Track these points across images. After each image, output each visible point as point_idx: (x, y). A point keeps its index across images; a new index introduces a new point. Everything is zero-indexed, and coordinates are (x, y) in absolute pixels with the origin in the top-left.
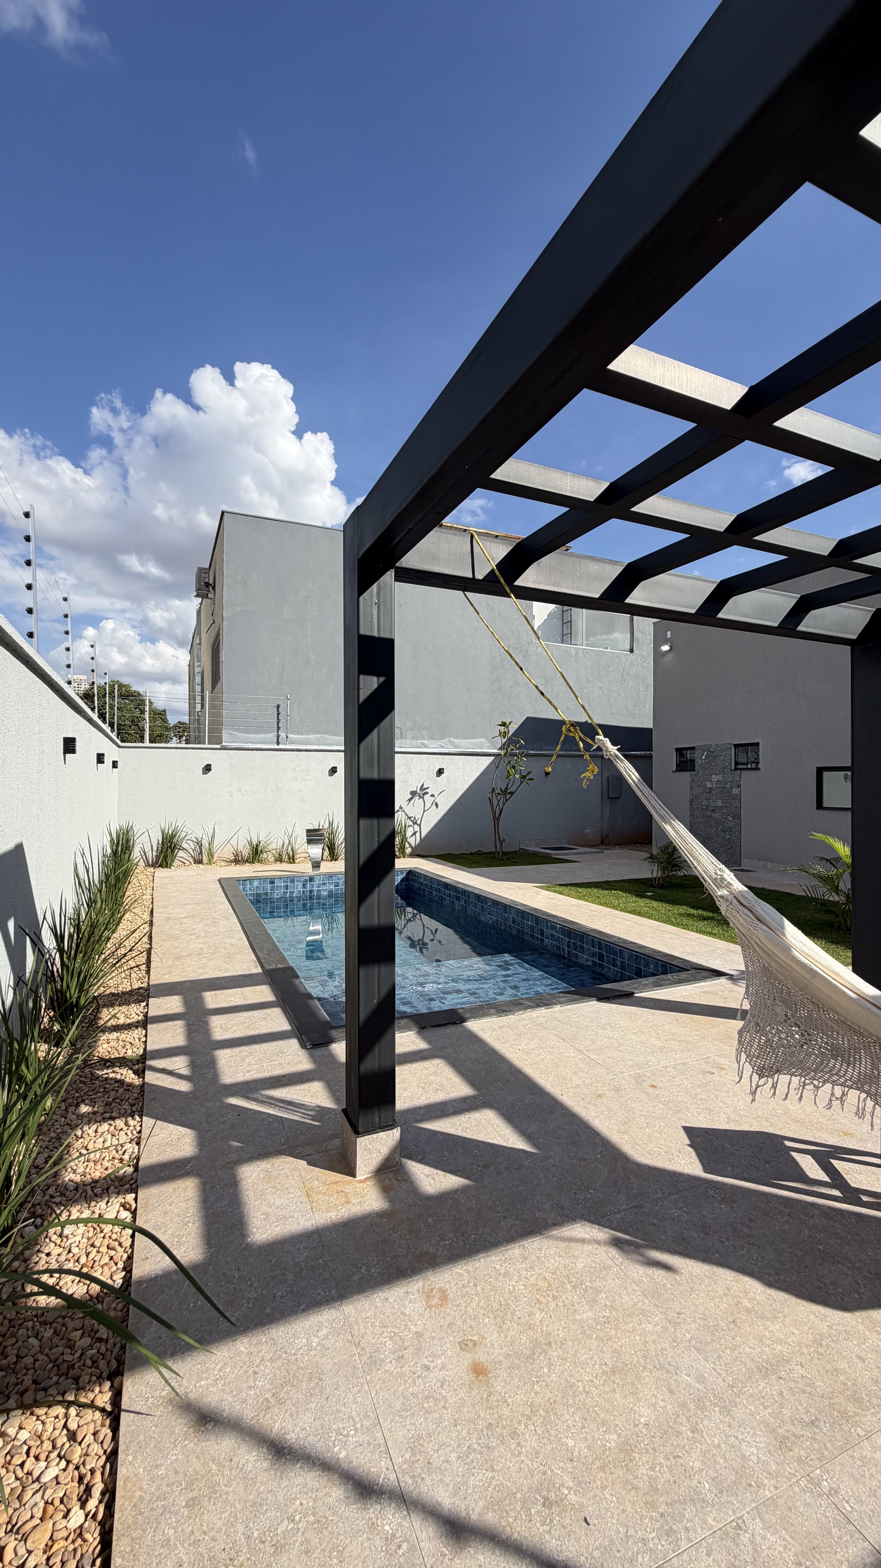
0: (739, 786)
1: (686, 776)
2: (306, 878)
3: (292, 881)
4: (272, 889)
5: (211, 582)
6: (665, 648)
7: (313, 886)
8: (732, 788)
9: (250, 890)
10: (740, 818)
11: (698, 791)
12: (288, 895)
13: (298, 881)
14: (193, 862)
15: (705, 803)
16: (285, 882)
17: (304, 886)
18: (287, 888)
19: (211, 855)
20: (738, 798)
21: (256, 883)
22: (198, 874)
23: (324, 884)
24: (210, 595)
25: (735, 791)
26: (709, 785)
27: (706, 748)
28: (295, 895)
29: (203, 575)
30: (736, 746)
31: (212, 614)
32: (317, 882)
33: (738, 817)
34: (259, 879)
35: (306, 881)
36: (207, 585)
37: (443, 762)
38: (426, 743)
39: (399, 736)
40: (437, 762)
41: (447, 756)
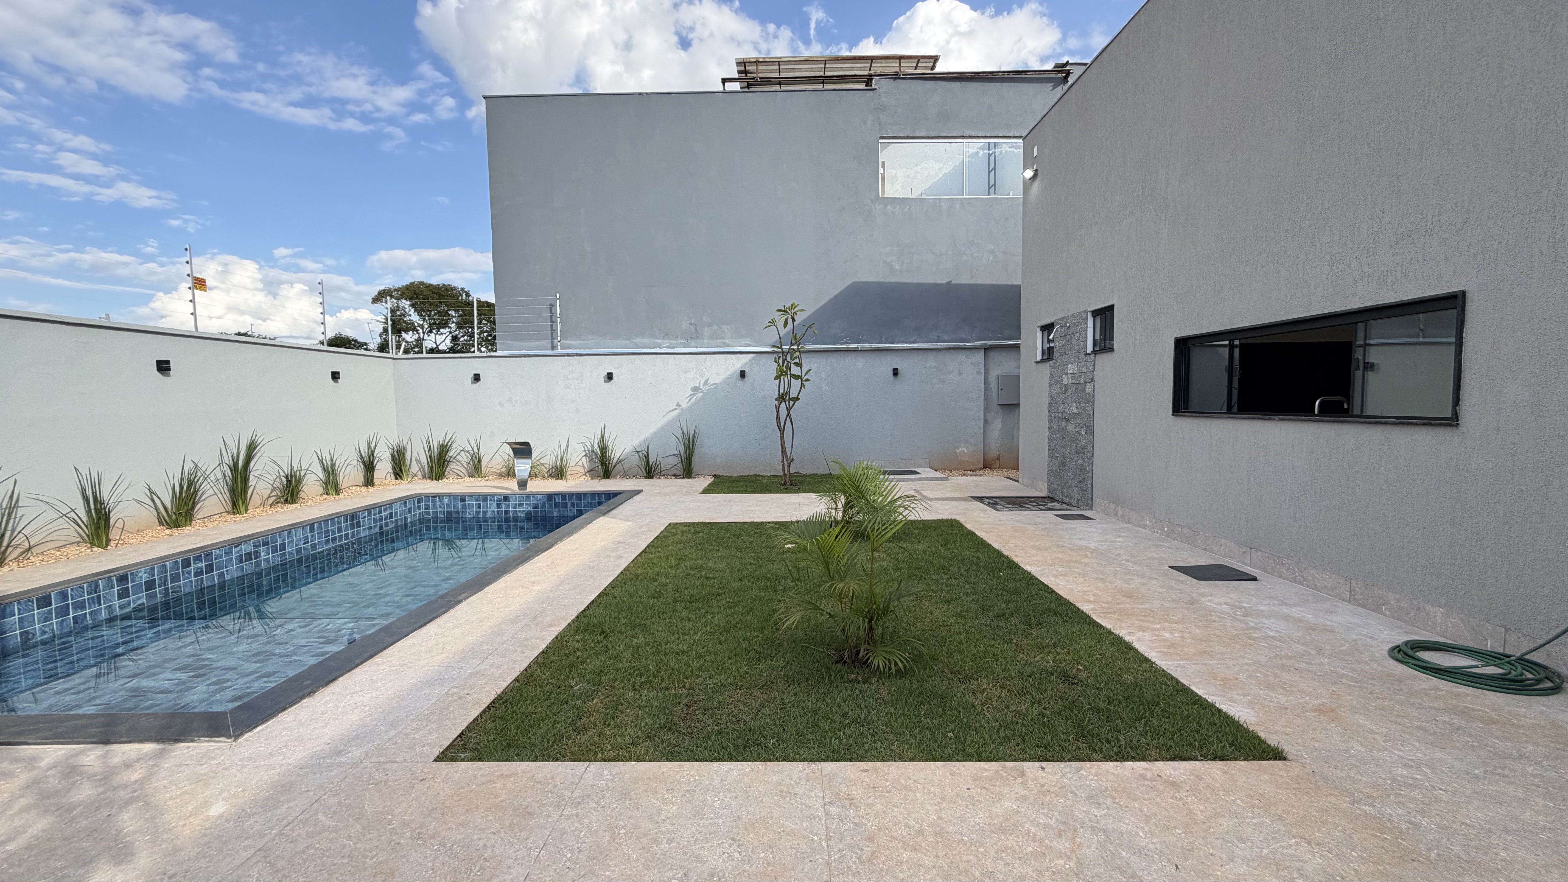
0: (1093, 380)
1: (1050, 372)
2: (500, 497)
3: (485, 500)
4: (464, 507)
6: (1030, 173)
7: (508, 506)
8: (1086, 383)
9: (440, 507)
10: (1093, 432)
11: (1055, 391)
12: (481, 515)
13: (491, 500)
15: (1061, 408)
16: (476, 500)
17: (499, 506)
18: (479, 508)
20: (1092, 399)
25: (1089, 389)
26: (1065, 381)
27: (1064, 322)
30: (1094, 313)
33: (1090, 431)
37: (746, 364)
38: (727, 341)
39: (694, 335)
40: (738, 363)
41: (752, 356)
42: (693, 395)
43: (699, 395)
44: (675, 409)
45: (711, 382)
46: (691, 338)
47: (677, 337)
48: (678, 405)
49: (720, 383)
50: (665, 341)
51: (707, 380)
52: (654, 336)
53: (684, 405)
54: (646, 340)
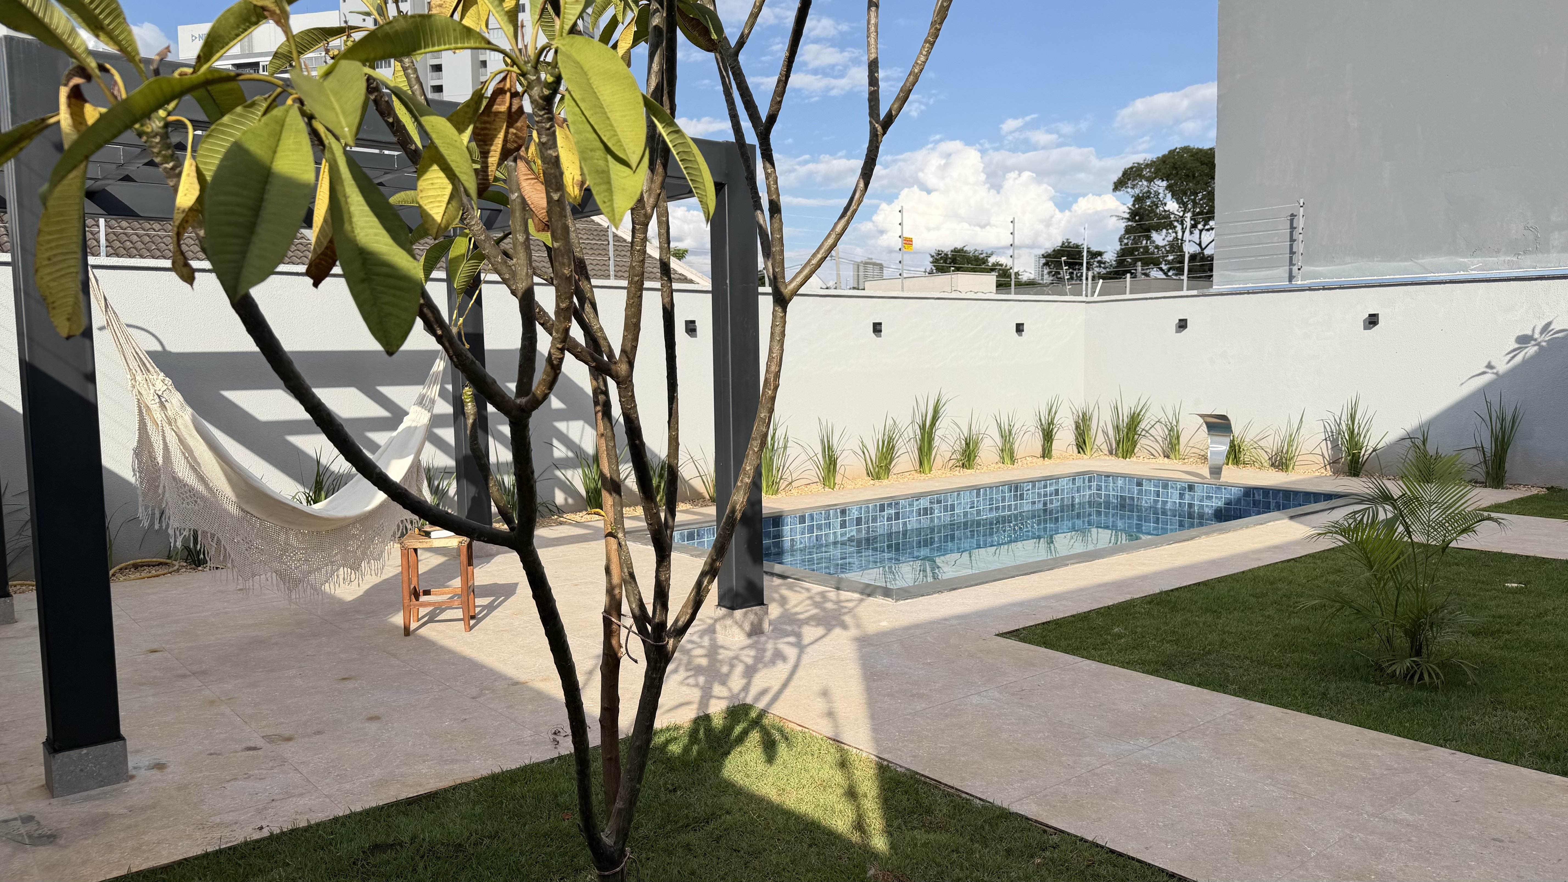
3: (1165, 486)
4: (1140, 492)
7: (1193, 498)
12: (1159, 505)
13: (1172, 487)
16: (1155, 486)
17: (1181, 496)
18: (1158, 496)
19: (1174, 445)
21: (1120, 482)
23: (1209, 498)
32: (1198, 493)
34: (1124, 476)
35: (1183, 489)
39: (1531, 246)
42: (1520, 349)
43: (1532, 349)
44: (1484, 373)
46: (1525, 252)
47: (1498, 252)
48: (1490, 366)
50: (1476, 260)
52: (1456, 253)
53: (1502, 366)
54: (1443, 260)
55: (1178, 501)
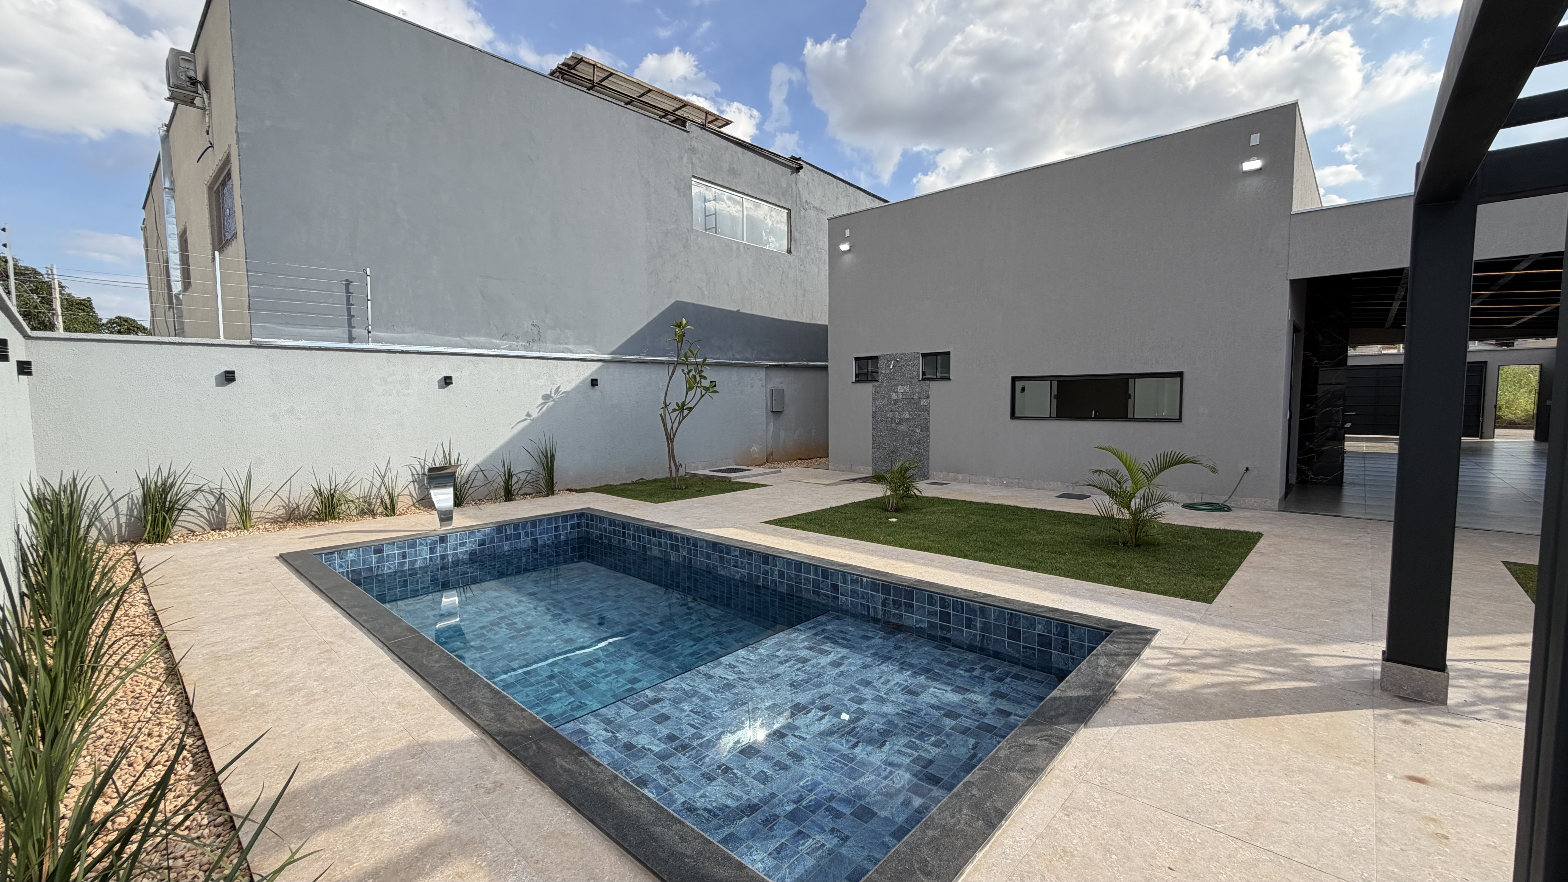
0: (928, 397)
1: (868, 388)
2: (434, 539)
3: (413, 545)
4: (380, 560)
5: (200, 78)
6: (845, 247)
7: (446, 549)
8: (920, 399)
9: (341, 566)
10: (928, 430)
11: (881, 403)
12: (406, 567)
13: (421, 544)
14: (208, 529)
15: (890, 415)
16: (399, 548)
17: (432, 550)
18: (404, 556)
19: (245, 513)
20: (926, 409)
21: (351, 556)
22: (231, 550)
23: (463, 544)
24: (198, 101)
25: (923, 402)
26: (894, 396)
27: (893, 357)
28: (417, 565)
29: (184, 64)
30: (924, 355)
31: (208, 133)
32: (451, 542)
33: (926, 429)
34: (356, 547)
35: (435, 542)
36: (193, 82)
37: (596, 371)
38: (570, 347)
39: (535, 338)
40: (588, 370)
41: (600, 364)
42: (545, 403)
43: (551, 404)
44: (525, 420)
45: (562, 389)
46: (533, 341)
47: (517, 338)
48: (528, 415)
49: (572, 390)
50: (504, 342)
51: (559, 387)
52: (489, 335)
53: (535, 415)
54: (482, 339)
55: (428, 557)
